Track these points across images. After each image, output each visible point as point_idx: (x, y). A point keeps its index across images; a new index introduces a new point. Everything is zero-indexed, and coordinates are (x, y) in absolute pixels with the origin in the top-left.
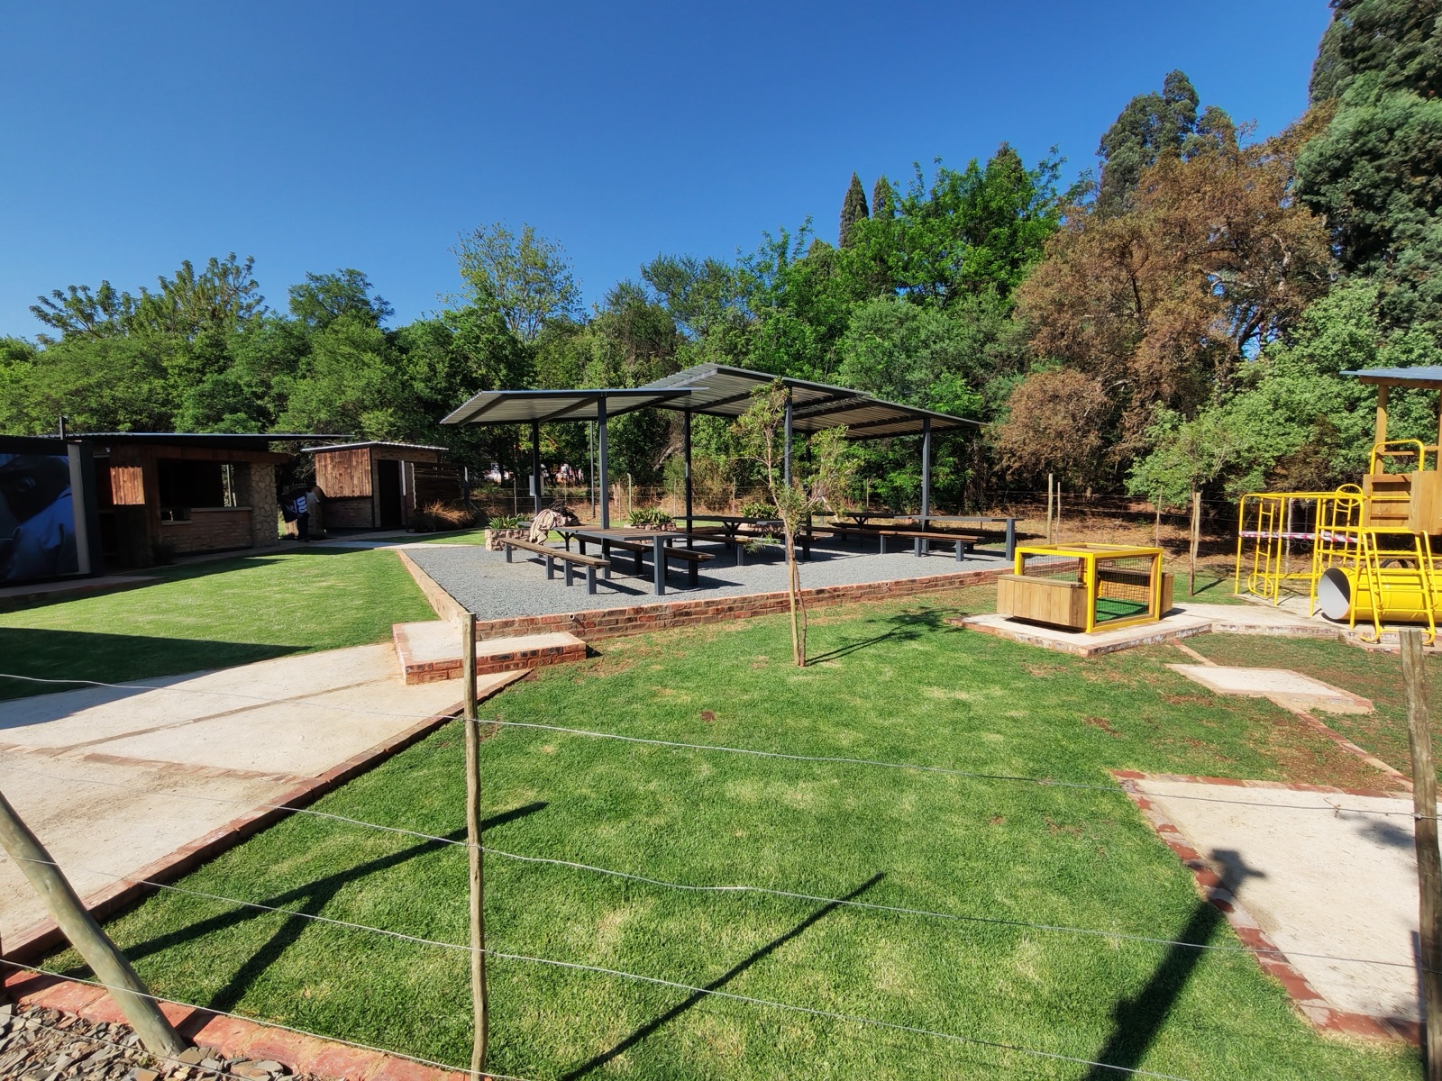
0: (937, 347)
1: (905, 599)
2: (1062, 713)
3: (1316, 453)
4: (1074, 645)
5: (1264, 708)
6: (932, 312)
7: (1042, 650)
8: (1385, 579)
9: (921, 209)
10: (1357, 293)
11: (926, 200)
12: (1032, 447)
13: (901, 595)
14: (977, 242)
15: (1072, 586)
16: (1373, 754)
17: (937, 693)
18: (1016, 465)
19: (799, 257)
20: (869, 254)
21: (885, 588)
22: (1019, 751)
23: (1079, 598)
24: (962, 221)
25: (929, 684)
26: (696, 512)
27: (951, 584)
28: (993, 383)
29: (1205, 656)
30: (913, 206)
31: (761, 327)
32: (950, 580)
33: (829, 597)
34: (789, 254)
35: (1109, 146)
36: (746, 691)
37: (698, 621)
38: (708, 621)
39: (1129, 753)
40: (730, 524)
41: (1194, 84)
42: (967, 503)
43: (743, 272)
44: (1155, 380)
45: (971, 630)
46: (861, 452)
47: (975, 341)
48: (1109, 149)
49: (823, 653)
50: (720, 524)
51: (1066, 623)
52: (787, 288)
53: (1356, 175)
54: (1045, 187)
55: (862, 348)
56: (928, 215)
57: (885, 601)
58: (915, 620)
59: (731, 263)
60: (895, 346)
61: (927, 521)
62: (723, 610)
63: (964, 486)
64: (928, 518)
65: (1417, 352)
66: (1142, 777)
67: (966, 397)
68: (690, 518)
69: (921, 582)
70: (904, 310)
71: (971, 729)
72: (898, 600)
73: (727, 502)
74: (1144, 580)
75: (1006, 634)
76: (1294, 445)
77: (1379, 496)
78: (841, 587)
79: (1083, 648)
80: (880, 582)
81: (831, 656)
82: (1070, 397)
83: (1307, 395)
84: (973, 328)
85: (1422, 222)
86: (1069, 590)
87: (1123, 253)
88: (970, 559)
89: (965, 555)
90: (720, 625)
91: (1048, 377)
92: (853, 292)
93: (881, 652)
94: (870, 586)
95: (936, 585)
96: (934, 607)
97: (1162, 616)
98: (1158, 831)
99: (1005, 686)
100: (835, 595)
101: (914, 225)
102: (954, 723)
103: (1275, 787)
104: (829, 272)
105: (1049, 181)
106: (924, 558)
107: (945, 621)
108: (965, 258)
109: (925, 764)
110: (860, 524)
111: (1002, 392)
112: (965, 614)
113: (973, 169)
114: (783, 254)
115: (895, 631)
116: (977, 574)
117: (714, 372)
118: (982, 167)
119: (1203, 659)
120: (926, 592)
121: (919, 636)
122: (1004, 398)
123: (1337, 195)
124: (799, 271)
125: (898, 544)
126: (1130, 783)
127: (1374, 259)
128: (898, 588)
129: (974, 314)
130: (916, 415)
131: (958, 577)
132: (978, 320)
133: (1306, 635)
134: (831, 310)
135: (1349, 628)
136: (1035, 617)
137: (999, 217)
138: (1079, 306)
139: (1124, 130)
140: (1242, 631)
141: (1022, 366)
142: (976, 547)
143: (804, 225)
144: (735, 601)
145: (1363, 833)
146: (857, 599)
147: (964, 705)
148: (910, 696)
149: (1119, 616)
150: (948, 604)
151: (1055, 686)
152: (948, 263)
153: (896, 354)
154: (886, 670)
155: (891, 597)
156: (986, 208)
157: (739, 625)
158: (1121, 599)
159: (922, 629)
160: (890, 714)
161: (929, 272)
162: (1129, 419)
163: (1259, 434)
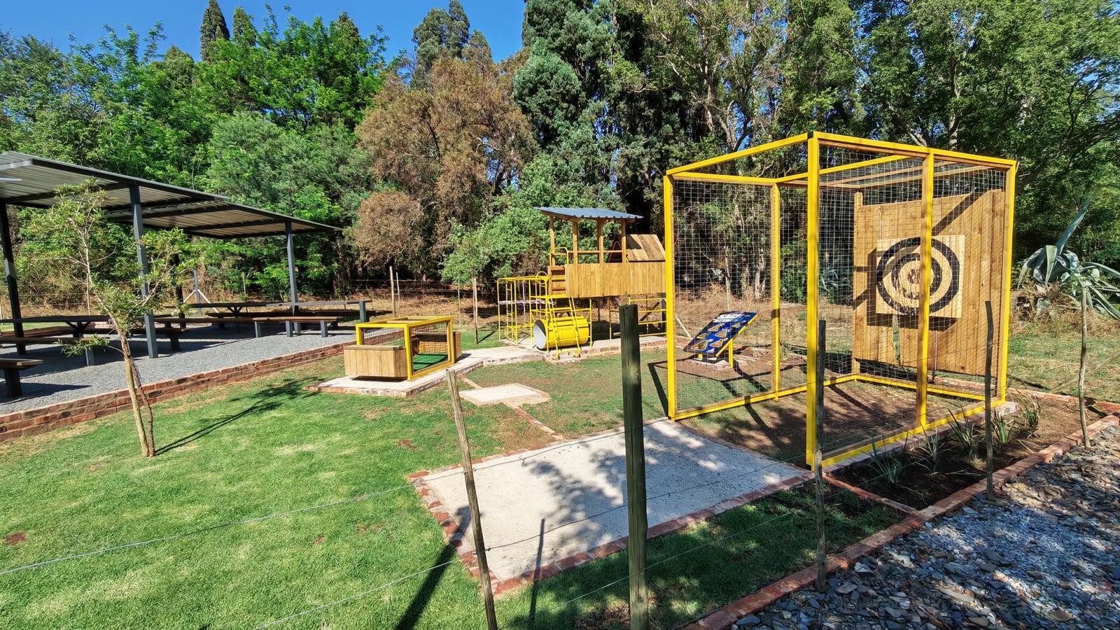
0: (298, 163)
1: (272, 375)
2: (382, 443)
3: (534, 252)
4: (397, 391)
5: (501, 410)
6: (293, 132)
7: (376, 398)
8: (559, 324)
9: (278, 45)
10: (544, 162)
11: (281, 39)
12: (380, 246)
13: (268, 373)
14: (328, 84)
15: (394, 349)
16: (545, 425)
17: (288, 451)
18: (371, 259)
19: (152, 60)
20: (229, 72)
21: (252, 368)
22: (345, 480)
23: (400, 357)
24: (313, 64)
25: (282, 445)
26: (24, 313)
27: (314, 356)
28: (348, 196)
29: (477, 383)
30: (270, 41)
31: (109, 121)
32: (313, 354)
33: (193, 385)
34: (140, 56)
35: (419, 37)
36: (75, 497)
37: (18, 435)
38: (33, 432)
39: (421, 460)
40: (74, 323)
41: (466, 12)
42: (337, 291)
43: (80, 60)
44: (450, 204)
45: (326, 391)
46: (236, 249)
47: (332, 162)
48: (419, 39)
49: (179, 438)
50: (64, 324)
51: (392, 375)
52: (139, 87)
53: (540, 94)
54: (376, 54)
55: (226, 156)
56: (284, 53)
57: (252, 380)
58: (278, 392)
59: (62, 48)
60: (261, 158)
61: (297, 307)
62: (54, 417)
63: (332, 275)
64: (297, 304)
65: (571, 198)
66: (426, 474)
67: (326, 206)
68: (17, 319)
69: (287, 359)
70: (266, 128)
71: (312, 472)
72: (265, 377)
73: (81, 299)
74: (442, 338)
75: (351, 391)
76: (523, 248)
77: (555, 278)
78: (205, 373)
79: (403, 391)
80: (247, 364)
81: (187, 440)
82: (400, 211)
83: (526, 219)
84: (328, 153)
85: (568, 128)
86: (392, 352)
87: (424, 114)
88: (334, 335)
89: (329, 332)
90: (51, 434)
91: (385, 196)
92: (216, 104)
93: (241, 425)
94: (236, 368)
95: (301, 360)
96: (297, 378)
97: (456, 361)
98: (429, 508)
99: (343, 431)
100: (200, 382)
101: (271, 57)
102: (297, 472)
103: (498, 457)
104: (190, 81)
105: (379, 51)
106: (296, 338)
107: (304, 389)
108: (320, 96)
109: (266, 513)
110: (236, 313)
111: (354, 204)
112: (323, 380)
113: (318, 24)
114: (132, 52)
115: (258, 405)
116: (336, 347)
117: (27, 163)
118: (327, 25)
119: (475, 385)
120: (292, 366)
121: (279, 405)
122: (356, 208)
123: (532, 103)
124: (152, 73)
125: (272, 327)
126: (418, 481)
127: (552, 144)
128: (264, 367)
129: (329, 141)
130: (278, 219)
131: (319, 350)
132: (332, 145)
133: (529, 360)
134: (193, 116)
135: (547, 352)
136: (373, 374)
137: (343, 68)
138: (401, 146)
139: (428, 29)
140: (499, 363)
141: (368, 184)
142: (339, 325)
143: (155, 29)
144: (71, 405)
145: (533, 471)
146: (223, 381)
147: (309, 455)
148: (262, 459)
149: (431, 364)
150: (310, 373)
151: (381, 423)
152: (304, 96)
153: (261, 165)
154: (243, 440)
155: (259, 375)
156: (331, 59)
157: (80, 429)
158: (433, 353)
159: (283, 398)
160: (240, 479)
161: (288, 100)
162: (440, 229)
163: (507, 241)
